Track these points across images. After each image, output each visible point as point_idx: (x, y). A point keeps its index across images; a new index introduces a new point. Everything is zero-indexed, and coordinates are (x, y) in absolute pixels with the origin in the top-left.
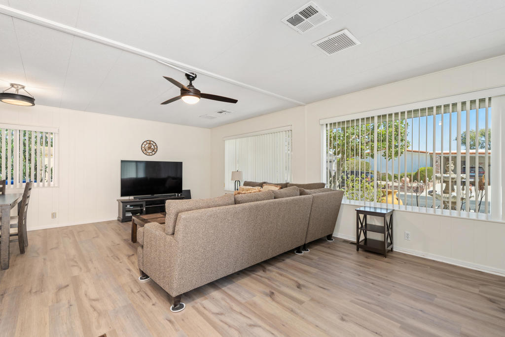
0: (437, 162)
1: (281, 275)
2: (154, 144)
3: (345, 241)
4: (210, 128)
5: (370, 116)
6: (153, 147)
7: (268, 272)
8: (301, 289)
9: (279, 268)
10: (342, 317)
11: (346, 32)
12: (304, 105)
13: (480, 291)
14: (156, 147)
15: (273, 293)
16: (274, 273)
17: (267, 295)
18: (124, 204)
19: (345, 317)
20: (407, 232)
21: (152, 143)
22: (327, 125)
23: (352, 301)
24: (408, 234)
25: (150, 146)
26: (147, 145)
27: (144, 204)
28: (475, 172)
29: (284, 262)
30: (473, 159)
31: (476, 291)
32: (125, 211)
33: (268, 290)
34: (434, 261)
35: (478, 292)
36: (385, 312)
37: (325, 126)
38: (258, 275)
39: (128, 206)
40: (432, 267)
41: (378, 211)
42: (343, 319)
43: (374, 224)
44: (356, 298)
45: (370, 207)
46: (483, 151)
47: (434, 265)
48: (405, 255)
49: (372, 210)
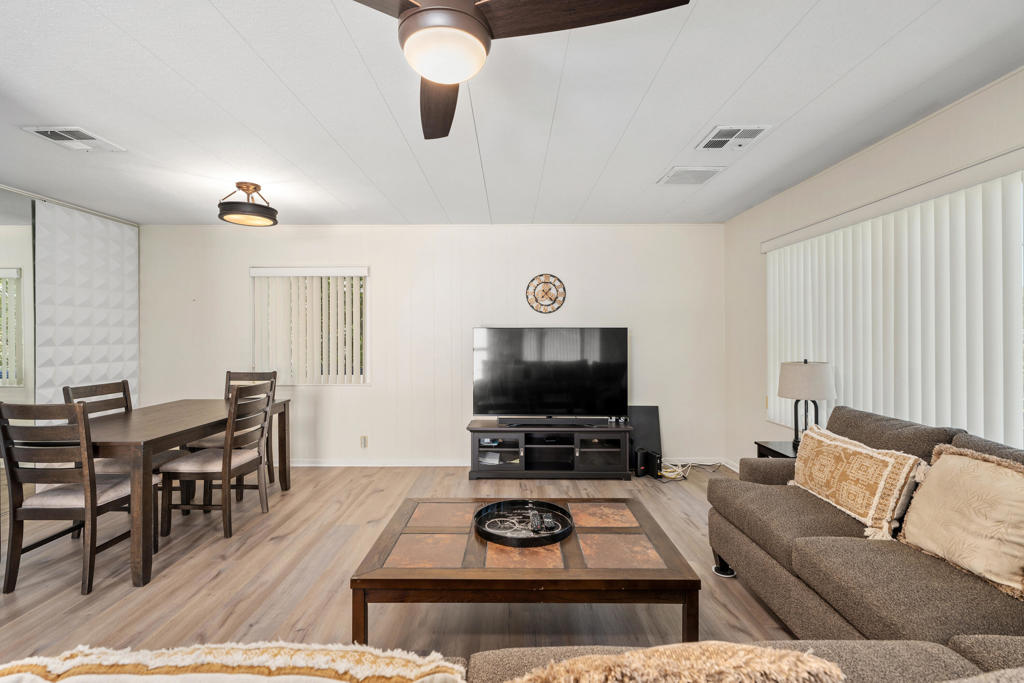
2: (557, 283)
4: (723, 222)
6: (553, 291)
14: (561, 290)
18: (476, 434)
21: (552, 280)
25: (549, 291)
26: (540, 288)
27: (521, 438)
32: (480, 450)
39: (487, 440)
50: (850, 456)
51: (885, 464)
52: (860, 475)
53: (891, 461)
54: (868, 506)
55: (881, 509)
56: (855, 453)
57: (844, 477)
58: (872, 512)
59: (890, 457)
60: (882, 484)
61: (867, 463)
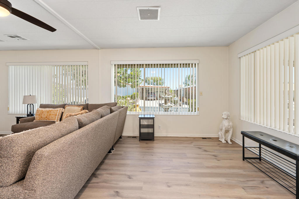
0: (139, 90)
1: (111, 174)
3: (129, 137)
5: (142, 63)
7: (99, 177)
8: (132, 178)
9: (106, 170)
10: (167, 185)
11: (159, 9)
12: (99, 49)
13: (194, 145)
15: (117, 192)
16: (105, 175)
17: (114, 196)
19: (169, 185)
20: (159, 125)
22: (115, 65)
23: (163, 172)
24: (160, 126)
28: (152, 95)
29: (104, 163)
30: (151, 89)
31: (192, 145)
33: (112, 192)
34: (171, 137)
35: (193, 146)
36: (179, 171)
37: (114, 66)
38: (94, 183)
40: (173, 140)
41: (146, 116)
42: (169, 186)
43: (144, 124)
44: (163, 170)
45: (142, 115)
46: (152, 86)
47: (173, 139)
48: (159, 137)
49: (143, 116)
50: (50, 111)
51: (58, 110)
52: (54, 113)
53: (59, 110)
54: (56, 118)
55: (58, 118)
56: (52, 110)
57: (50, 115)
58: (56, 119)
59: (59, 109)
60: (58, 114)
61: (54, 111)
